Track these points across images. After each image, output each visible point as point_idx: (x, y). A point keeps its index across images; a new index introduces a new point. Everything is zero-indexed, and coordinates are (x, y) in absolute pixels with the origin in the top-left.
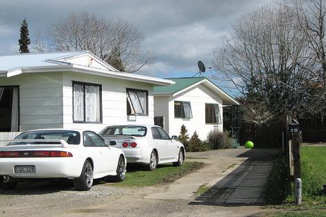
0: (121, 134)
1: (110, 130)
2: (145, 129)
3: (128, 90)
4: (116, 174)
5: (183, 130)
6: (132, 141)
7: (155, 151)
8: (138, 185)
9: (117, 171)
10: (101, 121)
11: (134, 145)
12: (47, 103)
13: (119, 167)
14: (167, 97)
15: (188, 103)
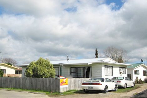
0: (118, 79)
1: (115, 78)
2: (123, 78)
3: (120, 67)
4: (114, 89)
5: (137, 78)
6: (120, 81)
7: (126, 84)
8: (120, 92)
9: (115, 89)
10: (112, 75)
11: (120, 82)
12: (98, 71)
13: (115, 88)
14: (132, 69)
15: (138, 70)
